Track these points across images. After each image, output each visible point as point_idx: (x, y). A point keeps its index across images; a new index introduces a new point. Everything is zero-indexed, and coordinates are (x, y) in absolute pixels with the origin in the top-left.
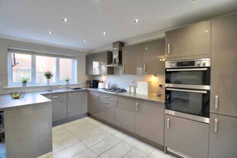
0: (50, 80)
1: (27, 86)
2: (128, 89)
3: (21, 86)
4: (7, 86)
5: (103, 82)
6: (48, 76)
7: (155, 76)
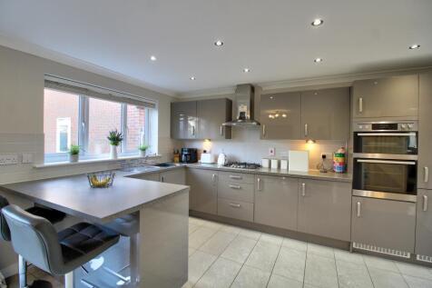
0: (118, 148)
1: (80, 161)
2: (265, 164)
3: (68, 162)
4: (43, 162)
5: (205, 152)
6: (115, 140)
7: (314, 141)
